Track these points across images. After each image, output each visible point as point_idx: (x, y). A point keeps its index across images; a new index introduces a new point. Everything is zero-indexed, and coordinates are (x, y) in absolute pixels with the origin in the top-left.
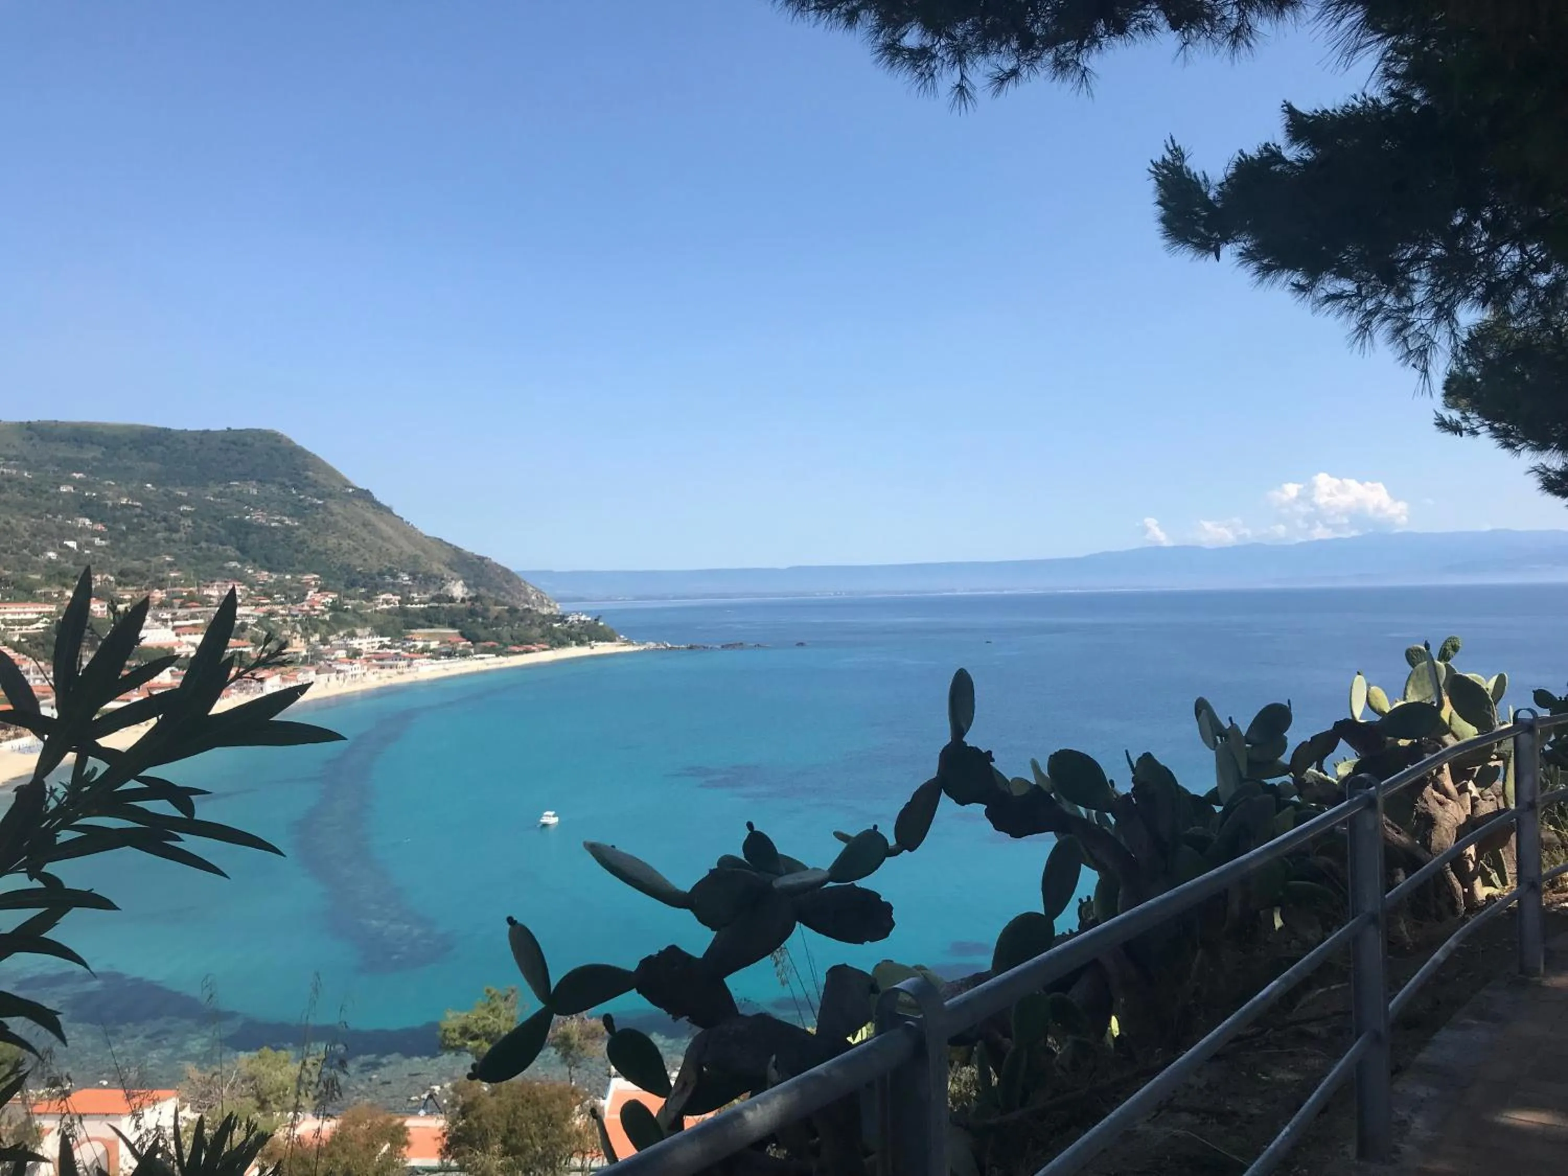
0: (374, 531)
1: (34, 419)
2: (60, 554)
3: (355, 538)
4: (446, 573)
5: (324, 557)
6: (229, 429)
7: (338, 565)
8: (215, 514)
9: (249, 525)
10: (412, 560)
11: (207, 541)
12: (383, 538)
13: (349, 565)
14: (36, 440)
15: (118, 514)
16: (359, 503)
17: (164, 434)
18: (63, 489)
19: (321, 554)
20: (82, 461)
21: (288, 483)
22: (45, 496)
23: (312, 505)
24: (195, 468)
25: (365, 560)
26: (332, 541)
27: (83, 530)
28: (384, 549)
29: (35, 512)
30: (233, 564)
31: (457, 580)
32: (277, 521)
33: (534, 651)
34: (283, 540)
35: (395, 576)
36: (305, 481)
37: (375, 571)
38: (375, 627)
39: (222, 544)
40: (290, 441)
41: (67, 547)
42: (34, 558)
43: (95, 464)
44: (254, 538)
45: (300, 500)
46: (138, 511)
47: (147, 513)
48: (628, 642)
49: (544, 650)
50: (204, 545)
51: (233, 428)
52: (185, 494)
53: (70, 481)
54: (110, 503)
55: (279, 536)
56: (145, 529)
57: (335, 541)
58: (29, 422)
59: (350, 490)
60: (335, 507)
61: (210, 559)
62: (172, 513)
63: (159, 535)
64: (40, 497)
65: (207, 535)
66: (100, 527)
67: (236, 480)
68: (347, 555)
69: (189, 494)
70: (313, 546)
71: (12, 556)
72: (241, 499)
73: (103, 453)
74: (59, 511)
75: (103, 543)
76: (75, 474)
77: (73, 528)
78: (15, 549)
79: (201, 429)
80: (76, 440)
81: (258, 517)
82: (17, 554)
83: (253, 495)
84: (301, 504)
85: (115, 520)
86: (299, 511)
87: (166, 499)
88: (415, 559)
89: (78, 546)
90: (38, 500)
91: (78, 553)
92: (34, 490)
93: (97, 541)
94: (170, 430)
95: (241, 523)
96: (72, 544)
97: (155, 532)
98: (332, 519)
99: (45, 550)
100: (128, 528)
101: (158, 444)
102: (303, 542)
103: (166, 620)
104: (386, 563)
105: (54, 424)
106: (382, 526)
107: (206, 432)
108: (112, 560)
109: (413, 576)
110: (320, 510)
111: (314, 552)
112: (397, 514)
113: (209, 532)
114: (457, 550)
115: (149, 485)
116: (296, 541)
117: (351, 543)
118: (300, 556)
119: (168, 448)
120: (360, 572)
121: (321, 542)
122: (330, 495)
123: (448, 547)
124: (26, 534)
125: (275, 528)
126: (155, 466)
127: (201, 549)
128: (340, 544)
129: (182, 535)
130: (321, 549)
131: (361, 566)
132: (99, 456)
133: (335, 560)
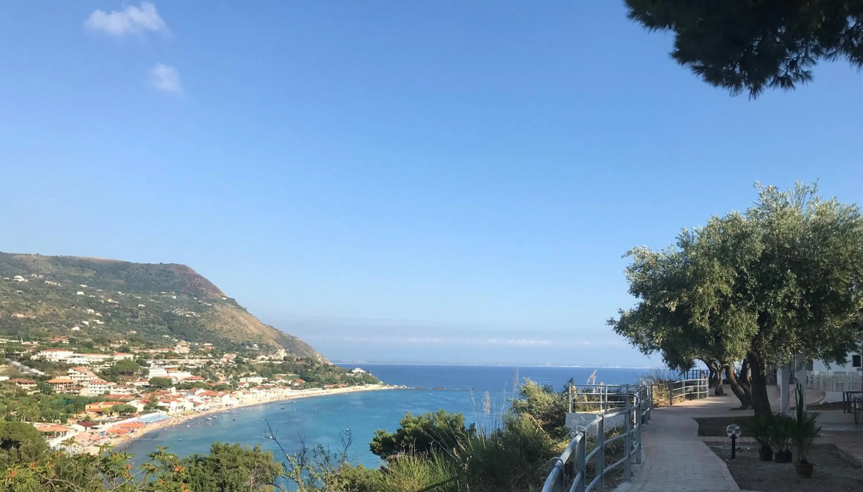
0: (238, 322)
1: (59, 255)
2: (81, 328)
3: (229, 324)
4: (276, 345)
5: (214, 334)
6: (161, 263)
7: (221, 339)
8: (156, 309)
9: (175, 316)
10: (258, 337)
11: (152, 323)
12: (241, 325)
13: (227, 339)
14: (60, 266)
15: (107, 307)
16: (230, 305)
17: (126, 266)
18: (79, 293)
19: (212, 332)
20: (83, 278)
21: (193, 294)
22: (70, 297)
23: (205, 306)
24: (142, 283)
25: (235, 337)
26: (218, 326)
27: (91, 315)
28: (244, 331)
29: (66, 305)
30: (167, 336)
31: (281, 349)
32: (189, 314)
33: (339, 387)
34: (192, 324)
35: (251, 346)
36: (201, 293)
37: (240, 343)
38: (258, 372)
39: (160, 325)
40: (193, 271)
41: (84, 324)
42: (68, 330)
43: (90, 280)
44: (177, 323)
45: (199, 303)
46: (117, 306)
47: (121, 307)
48: (385, 385)
49: (344, 387)
50: (151, 325)
51: (163, 263)
52: (140, 298)
53: (81, 289)
54: (103, 302)
55: (190, 322)
56: (121, 316)
57: (219, 325)
58: (57, 256)
59: (225, 299)
60: (217, 307)
61: (154, 333)
62: (134, 308)
63: (128, 319)
64: (67, 297)
65: (152, 320)
66: (98, 314)
67: (164, 291)
68: (226, 334)
69: (142, 298)
70: (208, 328)
71: (57, 328)
72: (169, 301)
73: (94, 274)
74: (79, 305)
75: (101, 323)
76: (82, 285)
77: (86, 314)
78: (59, 325)
79: (146, 263)
80: (81, 267)
81: (179, 312)
82: (60, 327)
83: (174, 299)
84: (200, 305)
85: (106, 311)
86: (198, 309)
87: (130, 300)
88: (260, 337)
89: (90, 324)
90: (66, 299)
91: (90, 328)
92: (64, 292)
93: (98, 322)
94: (130, 263)
95: (170, 314)
96: (87, 323)
97: (126, 317)
98: (217, 314)
99: (73, 326)
100: (112, 315)
101: (123, 270)
102: (204, 326)
103: (161, 365)
104: (246, 339)
105: (69, 258)
106: (241, 319)
107: (148, 265)
108: (107, 332)
109: (260, 346)
110: (210, 309)
111: (209, 331)
112: (249, 312)
113: (154, 318)
114: (280, 333)
115: (120, 292)
116: (199, 325)
117: (228, 327)
118: (201, 333)
119: (128, 272)
120: (233, 343)
121: (212, 326)
122: (215, 301)
123: (275, 331)
124: (64, 317)
125: (187, 318)
126: (122, 282)
127: (149, 327)
128: (222, 328)
129: (139, 319)
130: (212, 330)
131: (233, 339)
132: (92, 275)
133: (220, 336)
